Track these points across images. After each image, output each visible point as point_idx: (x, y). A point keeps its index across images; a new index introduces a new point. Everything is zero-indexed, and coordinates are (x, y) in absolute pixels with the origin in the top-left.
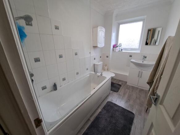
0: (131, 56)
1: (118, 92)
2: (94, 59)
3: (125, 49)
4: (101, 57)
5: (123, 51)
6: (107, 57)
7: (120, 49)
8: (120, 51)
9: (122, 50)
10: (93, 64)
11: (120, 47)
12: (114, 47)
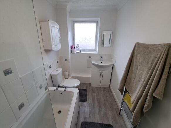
0: (90, 58)
1: (86, 100)
2: (49, 67)
3: (84, 50)
4: (58, 62)
5: (82, 53)
6: (66, 60)
7: (78, 50)
8: (78, 52)
9: (80, 51)
10: (50, 74)
11: (78, 49)
12: (71, 48)
